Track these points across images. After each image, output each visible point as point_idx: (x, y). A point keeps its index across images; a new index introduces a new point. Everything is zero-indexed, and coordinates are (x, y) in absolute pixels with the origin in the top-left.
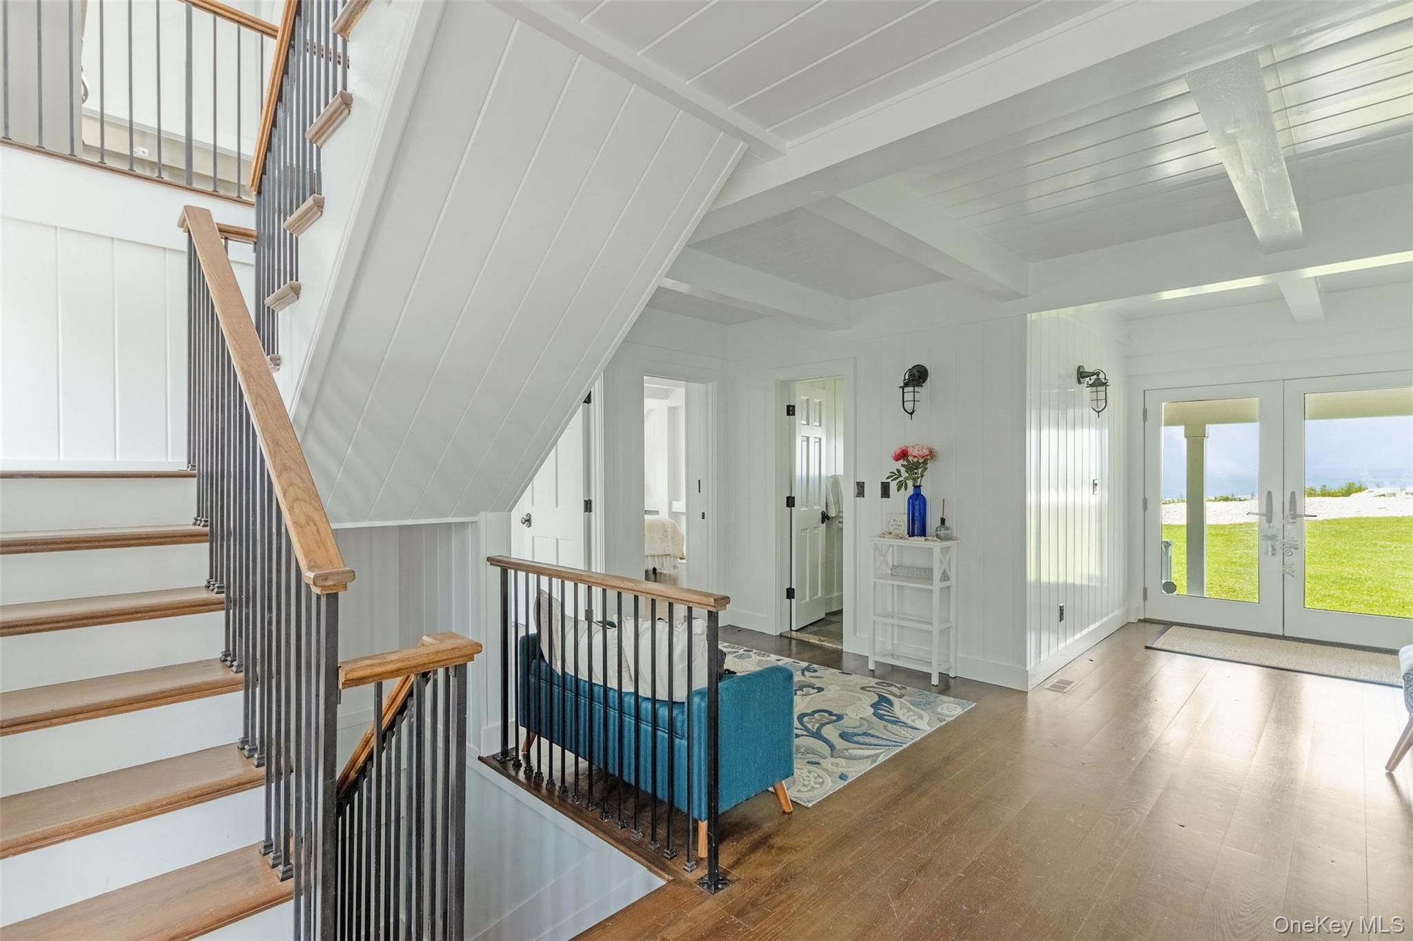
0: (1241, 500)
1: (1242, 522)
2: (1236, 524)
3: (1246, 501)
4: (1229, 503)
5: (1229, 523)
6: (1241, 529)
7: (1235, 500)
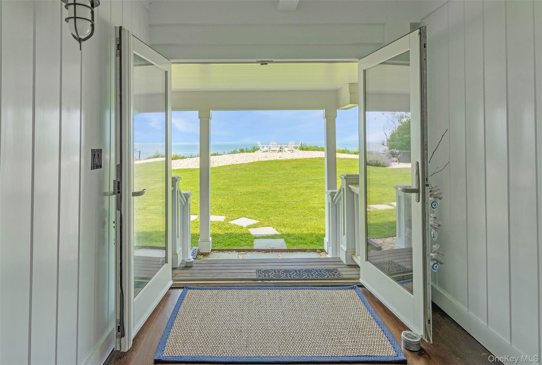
0: (220, 155)
1: (221, 166)
2: (219, 167)
3: (222, 155)
4: (217, 156)
5: (217, 166)
6: (221, 169)
7: (218, 155)
